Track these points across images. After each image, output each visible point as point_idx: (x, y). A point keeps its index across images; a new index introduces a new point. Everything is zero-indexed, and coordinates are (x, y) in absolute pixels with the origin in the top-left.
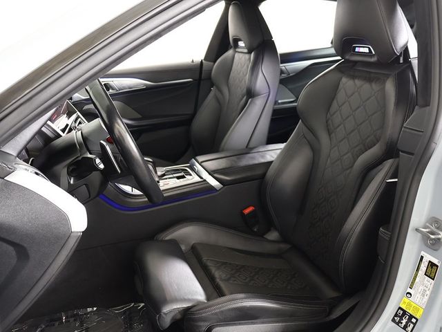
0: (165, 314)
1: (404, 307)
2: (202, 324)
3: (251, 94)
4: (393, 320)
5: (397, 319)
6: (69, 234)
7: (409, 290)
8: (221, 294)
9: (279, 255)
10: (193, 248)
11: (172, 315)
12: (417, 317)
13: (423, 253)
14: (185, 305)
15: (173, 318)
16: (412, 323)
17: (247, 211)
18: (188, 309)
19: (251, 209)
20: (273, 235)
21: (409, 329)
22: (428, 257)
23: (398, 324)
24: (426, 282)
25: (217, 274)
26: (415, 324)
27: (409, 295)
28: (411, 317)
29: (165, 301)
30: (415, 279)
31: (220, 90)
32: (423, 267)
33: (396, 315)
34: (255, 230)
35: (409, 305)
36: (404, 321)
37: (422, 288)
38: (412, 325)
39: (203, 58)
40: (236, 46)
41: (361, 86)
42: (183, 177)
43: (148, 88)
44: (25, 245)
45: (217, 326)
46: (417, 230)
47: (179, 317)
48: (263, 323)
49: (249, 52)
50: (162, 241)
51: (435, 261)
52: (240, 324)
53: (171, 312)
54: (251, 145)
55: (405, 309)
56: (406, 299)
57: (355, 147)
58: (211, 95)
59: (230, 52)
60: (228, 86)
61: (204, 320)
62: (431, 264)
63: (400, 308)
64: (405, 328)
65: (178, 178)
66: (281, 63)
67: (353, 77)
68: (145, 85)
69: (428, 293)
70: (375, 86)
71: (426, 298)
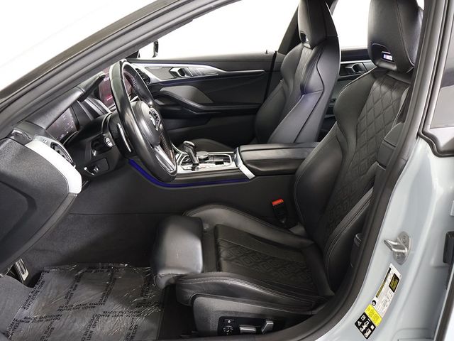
0: (160, 276)
1: (367, 313)
2: (188, 291)
3: (304, 90)
4: (356, 324)
5: (360, 323)
6: (66, 194)
7: (375, 299)
8: (219, 269)
9: (298, 250)
10: (216, 229)
11: (167, 278)
12: (376, 324)
13: (391, 266)
14: (179, 273)
15: (168, 282)
16: (371, 329)
17: (276, 203)
18: (181, 276)
19: (281, 201)
20: (299, 230)
21: (367, 334)
22: (394, 271)
23: (359, 327)
24: (388, 293)
25: (224, 254)
26: (372, 331)
27: (374, 303)
28: (371, 323)
29: (164, 267)
30: (381, 289)
31: (286, 82)
32: (389, 279)
33: (360, 320)
34: (283, 222)
35: (372, 312)
36: (365, 327)
37: (385, 298)
38: (370, 331)
39: (277, 50)
40: (304, 41)
41: (385, 93)
42: (222, 163)
43: (220, 76)
44: (34, 197)
45: (202, 296)
46: (385, 241)
47: (173, 282)
48: (243, 302)
49: (312, 48)
50: (188, 217)
51: (398, 275)
52: (222, 299)
53: (166, 275)
54: (298, 141)
55: (368, 315)
56: (370, 306)
57: (371, 154)
58: (280, 86)
59: (300, 46)
60: (294, 78)
61: (190, 288)
62: (395, 278)
63: (364, 314)
64: (364, 333)
65: (217, 163)
66: (342, 61)
67: (381, 83)
68: (218, 72)
69: (388, 303)
70: (395, 94)
71: (386, 308)
